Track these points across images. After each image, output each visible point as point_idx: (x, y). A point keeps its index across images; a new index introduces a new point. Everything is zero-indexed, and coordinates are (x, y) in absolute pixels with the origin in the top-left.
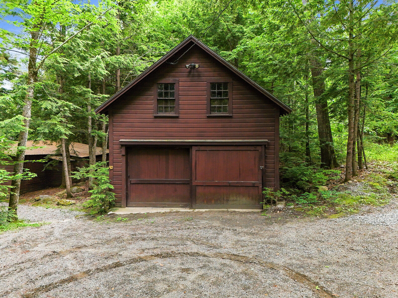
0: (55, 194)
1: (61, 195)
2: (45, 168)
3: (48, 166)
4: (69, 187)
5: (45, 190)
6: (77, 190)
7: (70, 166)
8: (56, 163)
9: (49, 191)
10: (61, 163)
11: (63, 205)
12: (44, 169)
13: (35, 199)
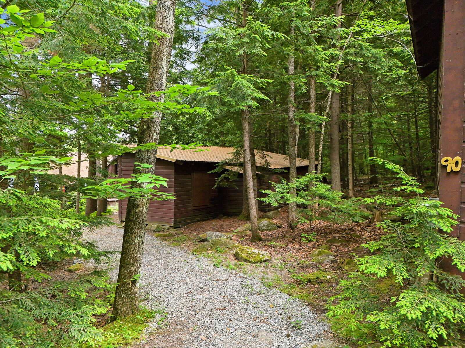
0: (232, 229)
1: (241, 232)
2: (217, 183)
3: (222, 180)
4: (256, 219)
5: (218, 220)
6: (268, 226)
7: (256, 180)
8: (234, 175)
9: (222, 223)
10: (241, 176)
11: (246, 261)
12: (216, 186)
13: (200, 238)
